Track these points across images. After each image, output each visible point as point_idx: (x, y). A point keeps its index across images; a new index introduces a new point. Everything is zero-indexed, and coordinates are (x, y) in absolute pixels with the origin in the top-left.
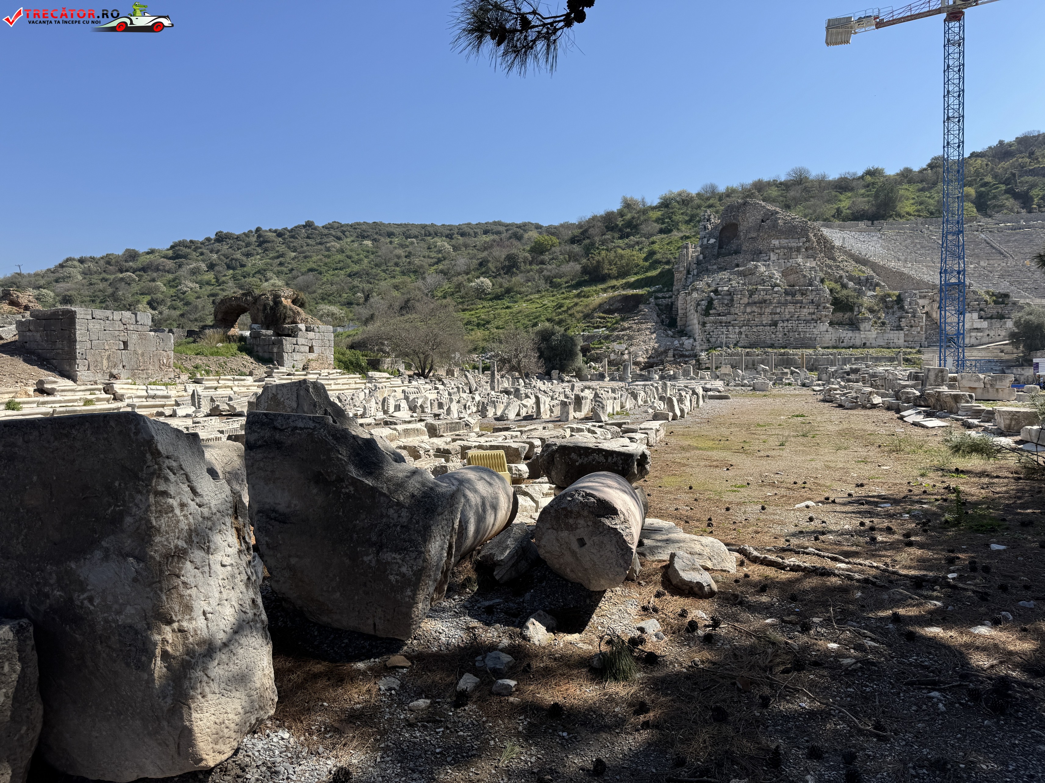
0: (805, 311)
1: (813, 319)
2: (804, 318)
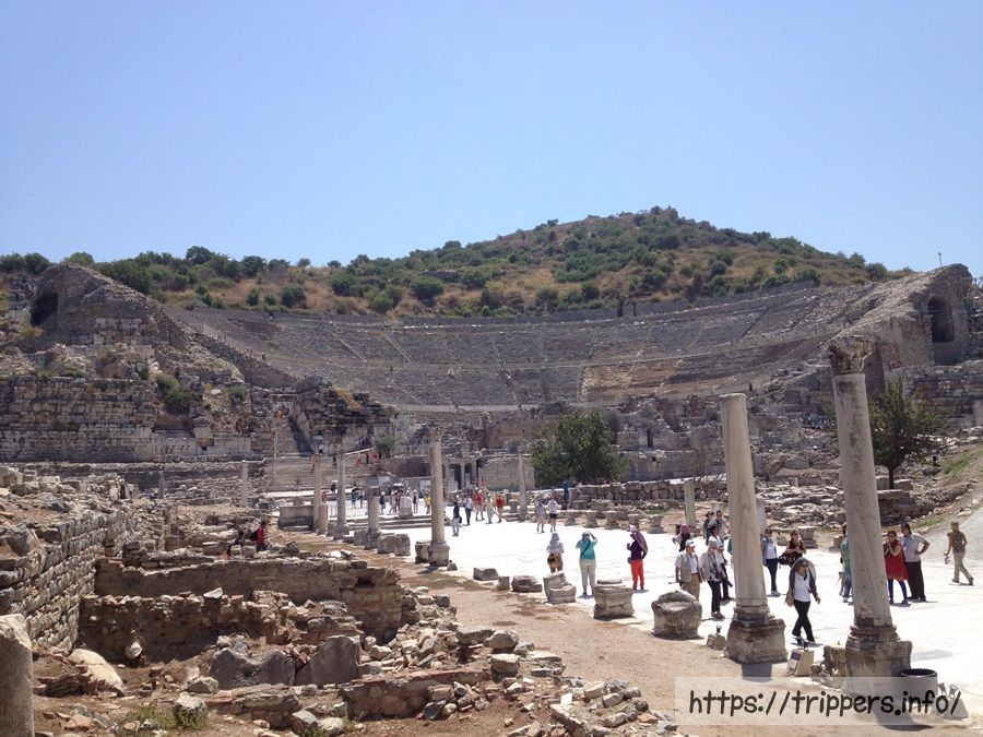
0: (120, 412)
1: (131, 423)
2: (118, 421)
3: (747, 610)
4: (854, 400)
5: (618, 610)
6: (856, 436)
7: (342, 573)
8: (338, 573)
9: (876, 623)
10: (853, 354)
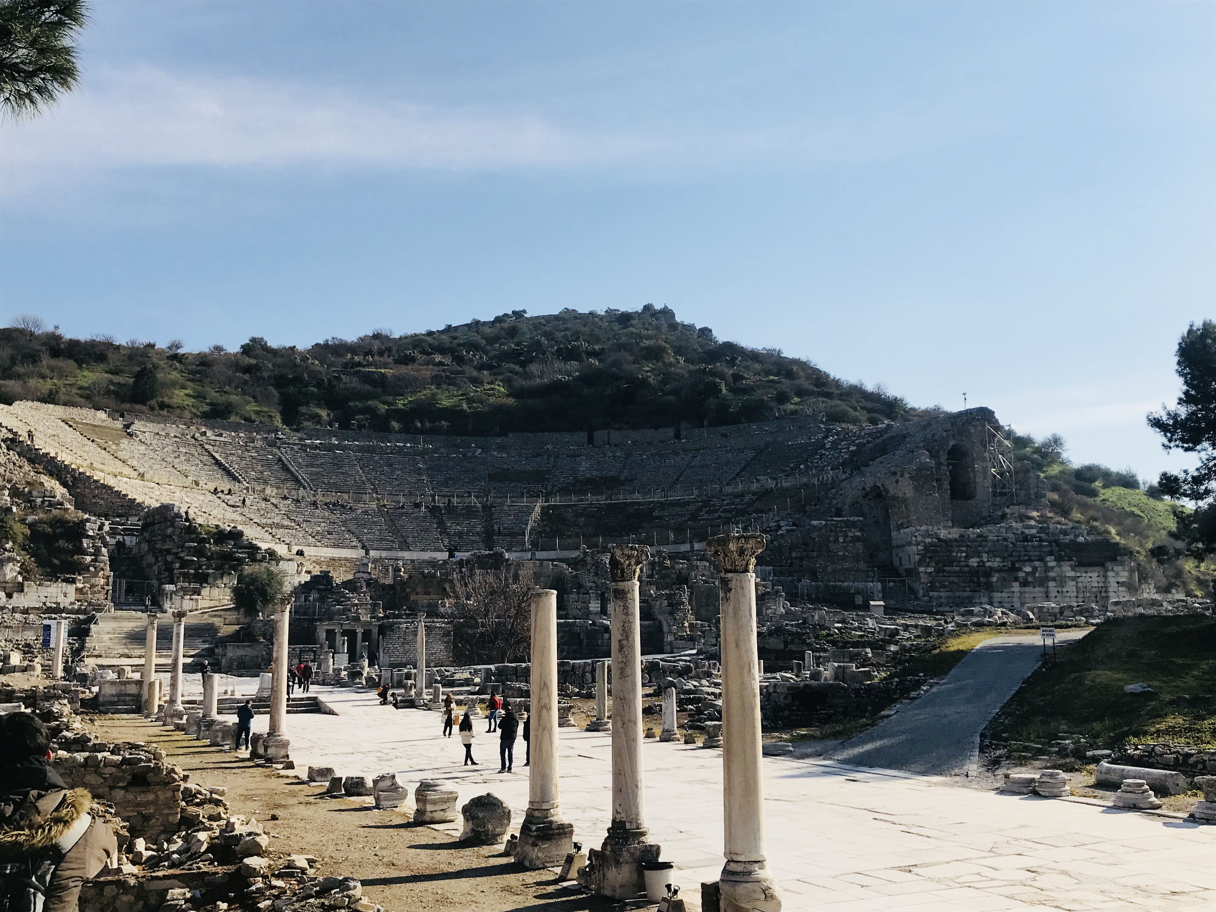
3: (537, 814)
4: (626, 607)
5: (438, 816)
6: (625, 642)
7: (114, 770)
8: (109, 770)
9: (628, 826)
10: (627, 562)
